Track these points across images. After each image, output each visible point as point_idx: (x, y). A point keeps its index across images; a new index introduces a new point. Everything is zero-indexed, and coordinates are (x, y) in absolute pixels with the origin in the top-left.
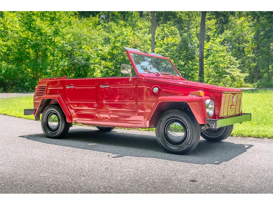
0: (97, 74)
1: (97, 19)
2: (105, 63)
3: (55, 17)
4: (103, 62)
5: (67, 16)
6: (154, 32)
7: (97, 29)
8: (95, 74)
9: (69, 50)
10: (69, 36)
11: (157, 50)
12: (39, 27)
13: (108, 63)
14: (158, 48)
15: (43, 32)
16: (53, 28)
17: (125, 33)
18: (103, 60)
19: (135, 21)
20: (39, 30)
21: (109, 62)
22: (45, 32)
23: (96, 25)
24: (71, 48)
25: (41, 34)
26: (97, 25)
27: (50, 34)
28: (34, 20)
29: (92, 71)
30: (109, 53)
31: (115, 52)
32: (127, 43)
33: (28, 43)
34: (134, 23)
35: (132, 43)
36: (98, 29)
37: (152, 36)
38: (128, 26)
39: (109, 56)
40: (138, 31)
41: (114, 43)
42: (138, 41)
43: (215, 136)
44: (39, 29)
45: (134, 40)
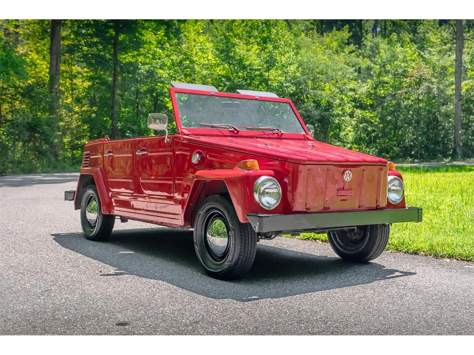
0: (347, 134)
1: (344, 34)
2: (361, 114)
3: (268, 37)
4: (358, 112)
5: (291, 33)
6: (460, 51)
7: (345, 52)
8: (342, 134)
9: (291, 92)
10: (292, 68)
11: (466, 85)
12: (240, 56)
13: (367, 114)
14: (469, 81)
15: (247, 63)
16: (264, 55)
17: (401, 57)
18: (357, 109)
19: (424, 33)
20: (241, 61)
21: (369, 112)
22: (250, 64)
23: (343, 45)
24: (295, 89)
25: (244, 68)
26: (346, 44)
27: (258, 66)
28: (234, 45)
29: (336, 127)
30: (369, 95)
31: (381, 92)
32: (404, 75)
33: (222, 84)
34: (422, 35)
35: (413, 74)
36: (347, 52)
37: (456, 57)
38: (409, 43)
39: (369, 101)
40: (429, 50)
41: (379, 75)
42: (426, 69)
43: (353, 250)
44: (241, 59)
45: (418, 69)
